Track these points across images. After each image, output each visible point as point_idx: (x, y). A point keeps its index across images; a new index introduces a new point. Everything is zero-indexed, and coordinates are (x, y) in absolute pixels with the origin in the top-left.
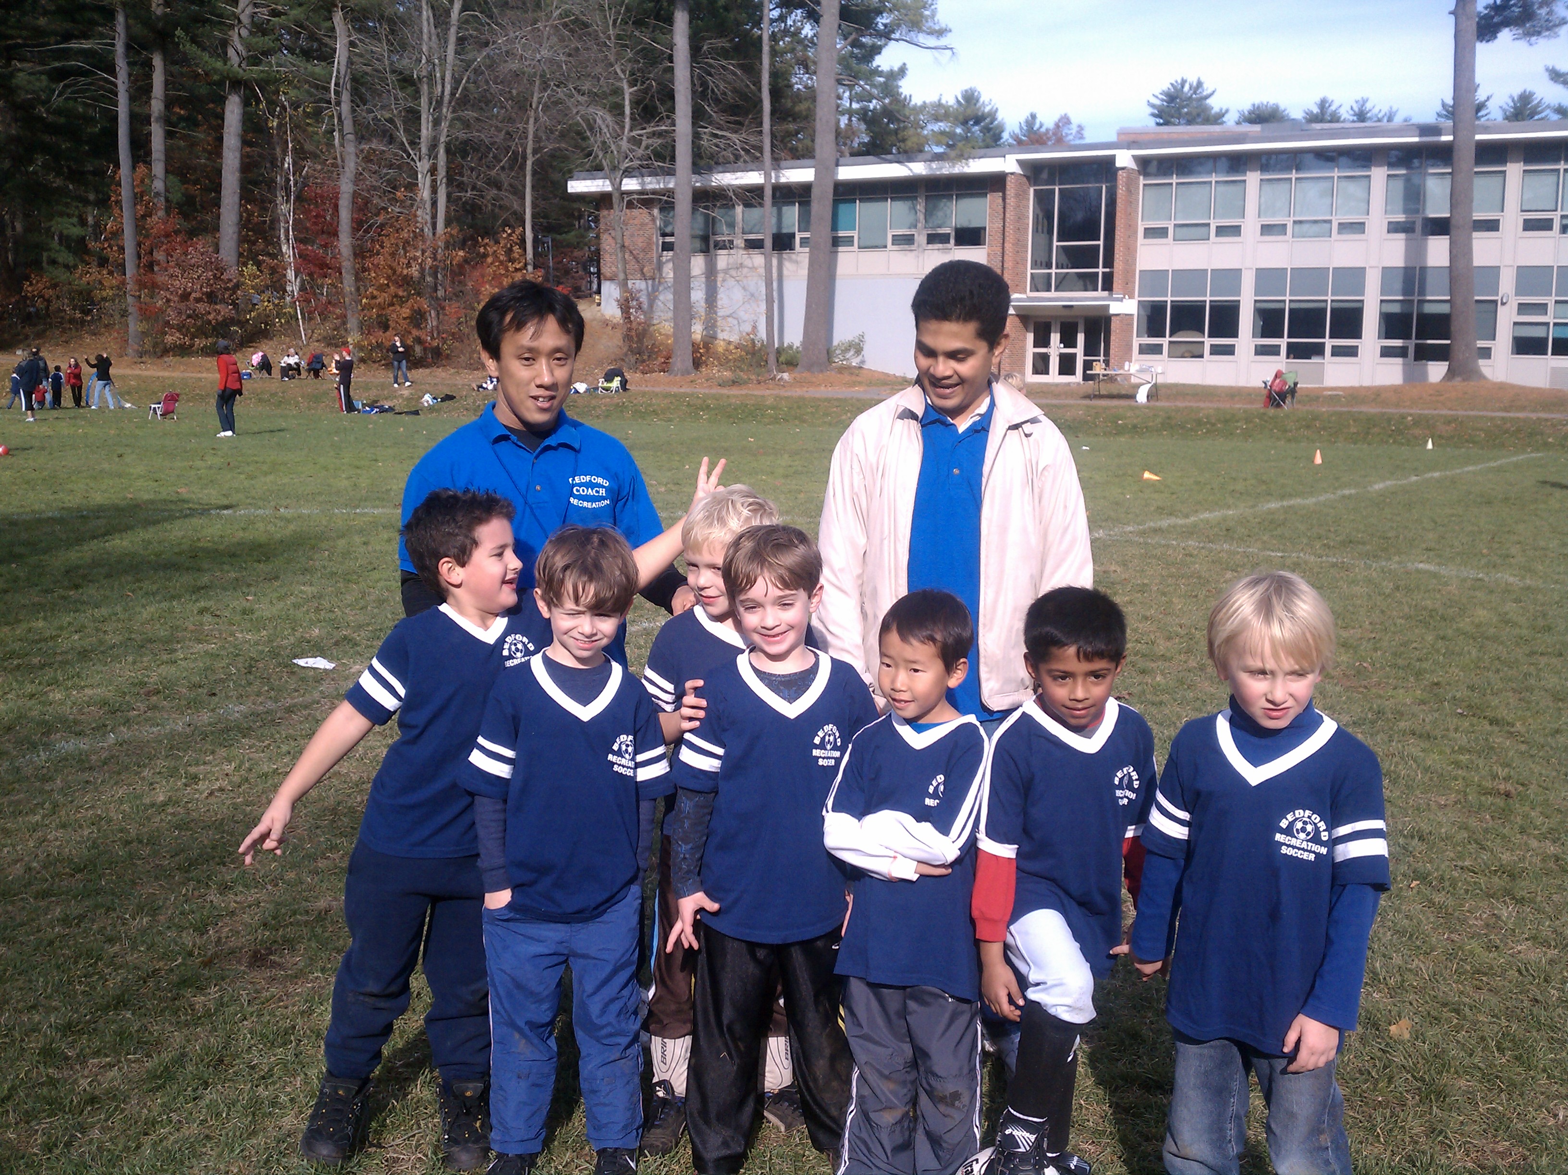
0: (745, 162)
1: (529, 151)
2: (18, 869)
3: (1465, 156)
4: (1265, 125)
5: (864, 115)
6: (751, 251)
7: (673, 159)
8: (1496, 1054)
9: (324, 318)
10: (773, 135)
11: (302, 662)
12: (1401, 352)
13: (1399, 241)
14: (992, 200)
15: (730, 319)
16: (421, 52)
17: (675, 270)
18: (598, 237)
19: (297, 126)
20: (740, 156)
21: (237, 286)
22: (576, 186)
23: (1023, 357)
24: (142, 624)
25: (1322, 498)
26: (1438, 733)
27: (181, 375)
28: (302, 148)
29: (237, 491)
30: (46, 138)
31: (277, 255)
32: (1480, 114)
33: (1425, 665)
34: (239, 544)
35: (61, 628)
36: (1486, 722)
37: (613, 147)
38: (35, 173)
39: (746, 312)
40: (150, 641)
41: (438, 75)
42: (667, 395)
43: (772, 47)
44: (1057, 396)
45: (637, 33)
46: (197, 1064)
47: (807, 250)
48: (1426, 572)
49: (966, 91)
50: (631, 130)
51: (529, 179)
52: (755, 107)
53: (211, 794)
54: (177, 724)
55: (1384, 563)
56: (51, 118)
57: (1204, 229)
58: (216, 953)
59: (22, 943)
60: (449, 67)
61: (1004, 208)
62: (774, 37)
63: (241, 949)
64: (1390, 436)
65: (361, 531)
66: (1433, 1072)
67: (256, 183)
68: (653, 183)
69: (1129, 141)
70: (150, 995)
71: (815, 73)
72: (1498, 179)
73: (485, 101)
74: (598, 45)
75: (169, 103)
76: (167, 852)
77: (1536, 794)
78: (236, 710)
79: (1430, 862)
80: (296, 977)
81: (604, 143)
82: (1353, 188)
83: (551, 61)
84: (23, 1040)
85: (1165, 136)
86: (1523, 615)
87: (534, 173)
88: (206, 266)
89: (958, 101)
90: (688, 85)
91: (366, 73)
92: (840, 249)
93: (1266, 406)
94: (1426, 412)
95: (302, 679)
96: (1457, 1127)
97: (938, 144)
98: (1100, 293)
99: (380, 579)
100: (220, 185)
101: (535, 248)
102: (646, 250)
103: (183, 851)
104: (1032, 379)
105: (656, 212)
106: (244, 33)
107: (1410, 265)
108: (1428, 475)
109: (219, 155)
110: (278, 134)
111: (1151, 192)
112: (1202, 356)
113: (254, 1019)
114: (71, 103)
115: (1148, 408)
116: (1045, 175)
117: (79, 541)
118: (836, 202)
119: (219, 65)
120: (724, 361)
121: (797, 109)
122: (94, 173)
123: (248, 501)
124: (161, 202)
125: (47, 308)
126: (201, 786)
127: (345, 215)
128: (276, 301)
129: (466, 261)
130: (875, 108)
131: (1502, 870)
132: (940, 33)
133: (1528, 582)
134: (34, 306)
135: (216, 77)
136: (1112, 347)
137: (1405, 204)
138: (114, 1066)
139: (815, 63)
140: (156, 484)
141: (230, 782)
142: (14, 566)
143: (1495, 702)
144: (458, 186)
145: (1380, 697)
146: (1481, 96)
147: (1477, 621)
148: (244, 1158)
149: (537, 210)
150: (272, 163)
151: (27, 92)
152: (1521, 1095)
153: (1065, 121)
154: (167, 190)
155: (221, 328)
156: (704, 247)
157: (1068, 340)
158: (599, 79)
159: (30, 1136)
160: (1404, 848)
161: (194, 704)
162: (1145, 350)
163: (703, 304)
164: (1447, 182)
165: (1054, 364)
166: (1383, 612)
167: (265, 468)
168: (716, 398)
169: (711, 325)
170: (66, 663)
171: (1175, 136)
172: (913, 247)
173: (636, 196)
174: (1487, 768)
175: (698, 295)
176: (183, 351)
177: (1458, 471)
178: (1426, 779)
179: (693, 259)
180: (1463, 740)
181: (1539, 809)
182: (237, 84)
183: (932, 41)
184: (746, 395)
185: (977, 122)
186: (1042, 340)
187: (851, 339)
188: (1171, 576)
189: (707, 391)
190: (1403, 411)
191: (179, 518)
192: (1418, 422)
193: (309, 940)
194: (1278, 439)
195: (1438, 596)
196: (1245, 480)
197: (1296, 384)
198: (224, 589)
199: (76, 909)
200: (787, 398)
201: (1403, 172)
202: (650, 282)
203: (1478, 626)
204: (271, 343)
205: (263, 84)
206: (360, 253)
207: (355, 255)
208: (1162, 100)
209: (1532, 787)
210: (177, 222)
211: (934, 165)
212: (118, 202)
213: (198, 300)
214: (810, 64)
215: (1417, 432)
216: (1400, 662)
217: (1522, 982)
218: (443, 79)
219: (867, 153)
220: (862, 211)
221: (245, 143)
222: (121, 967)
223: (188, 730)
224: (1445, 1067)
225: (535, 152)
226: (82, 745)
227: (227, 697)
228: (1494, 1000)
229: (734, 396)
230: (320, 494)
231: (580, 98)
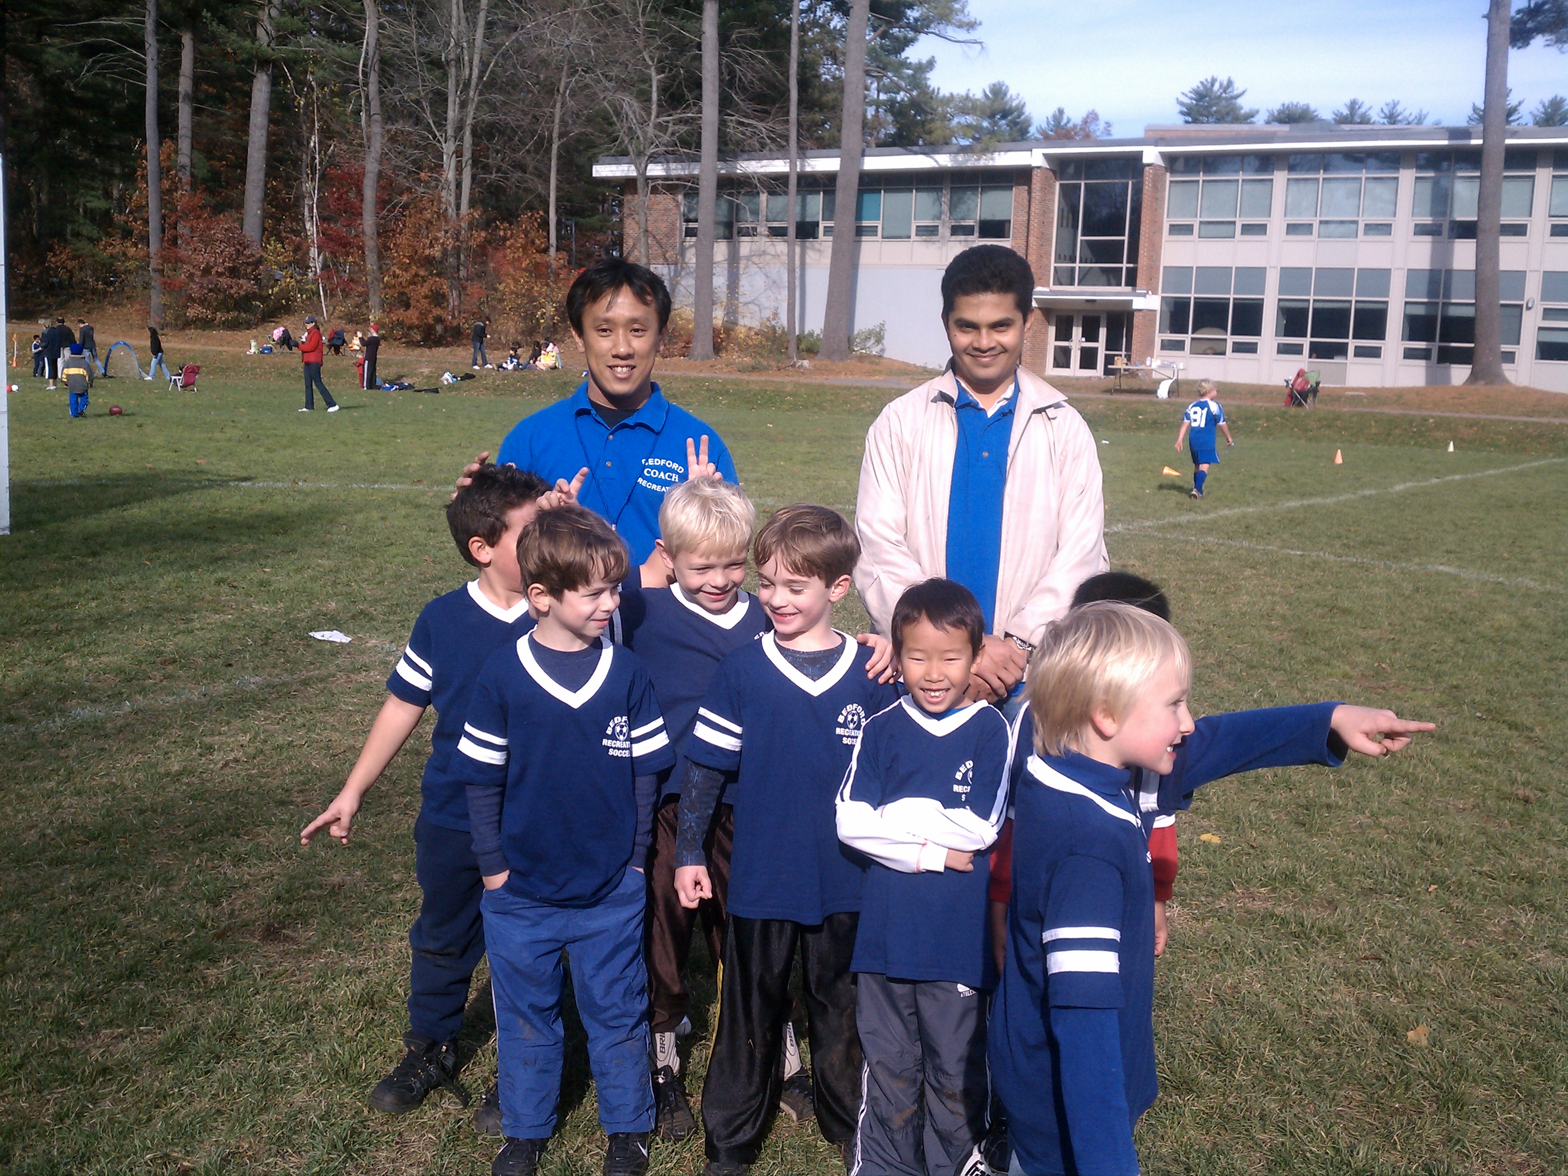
0: (771, 150)
1: (555, 135)
2: (32, 836)
3: (1495, 160)
4: (1294, 125)
5: (892, 107)
6: (774, 239)
7: (699, 146)
8: (1515, 1064)
9: (346, 295)
10: (800, 124)
11: (318, 635)
12: (1425, 355)
13: (1425, 244)
14: (1018, 193)
15: (750, 306)
16: (449, 35)
17: (697, 256)
18: (621, 220)
19: (324, 105)
20: (767, 145)
21: (260, 261)
22: (601, 171)
23: (1045, 349)
24: (159, 593)
25: (1342, 498)
26: (1457, 736)
27: (202, 348)
28: (328, 127)
29: (256, 463)
30: (74, 112)
31: (300, 231)
32: (1511, 119)
33: (1445, 668)
34: (257, 516)
35: (78, 595)
36: (1505, 727)
37: (639, 133)
38: (62, 146)
39: (768, 298)
40: (167, 610)
41: (466, 58)
42: (685, 380)
43: (800, 37)
44: (1078, 389)
45: (666, 21)
46: (209, 1037)
47: (831, 238)
48: (1447, 574)
49: (994, 85)
50: (657, 117)
51: (554, 163)
52: (782, 95)
53: (226, 765)
54: (193, 694)
55: (1404, 565)
56: (79, 94)
57: (1231, 227)
58: (229, 925)
59: (36, 911)
60: (477, 51)
61: (1030, 201)
62: (802, 28)
63: (254, 921)
64: (1412, 437)
65: (379, 507)
66: (1450, 1079)
67: (281, 161)
68: (677, 169)
69: (1156, 138)
70: (164, 966)
71: (843, 63)
72: (1527, 185)
73: (513, 85)
74: (627, 31)
75: (197, 80)
76: (182, 822)
77: (1556, 801)
78: (253, 681)
79: (1449, 867)
80: (309, 952)
81: (630, 128)
82: (1381, 191)
83: (580, 47)
84: (35, 1009)
85: (1193, 134)
86: (1543, 620)
87: (559, 157)
88: (229, 242)
89: (986, 95)
90: (716, 72)
91: (394, 55)
92: (864, 238)
93: (1287, 404)
94: (1448, 414)
95: (319, 653)
96: (1475, 1136)
97: (965, 136)
98: (1123, 288)
99: (398, 555)
100: (245, 160)
101: (558, 231)
102: (669, 235)
103: (197, 821)
104: (1051, 371)
105: (680, 198)
106: (274, 13)
107: (1437, 267)
108: (1450, 478)
109: (246, 132)
110: (305, 114)
111: (1178, 188)
112: (1224, 353)
113: (267, 993)
114: (100, 79)
115: (1168, 403)
116: (1071, 170)
117: (98, 509)
118: (861, 192)
119: (247, 43)
120: (744, 347)
121: (824, 99)
122: (120, 148)
123: (267, 474)
124: (186, 177)
125: (71, 278)
126: (216, 756)
127: (369, 194)
128: (299, 278)
129: (488, 241)
130: (903, 100)
131: (1522, 877)
132: (971, 26)
133: (1548, 586)
134: (56, 277)
135: (245, 56)
136: (1134, 342)
137: (1432, 208)
138: (126, 1037)
139: (844, 54)
140: (175, 455)
141: (245, 753)
142: (32, 532)
143: (1514, 706)
144: (483, 168)
145: (1399, 698)
146: (1512, 100)
147: (1497, 624)
148: (255, 1134)
149: (561, 193)
150: (298, 142)
151: (57, 68)
152: (1540, 1105)
153: (1092, 117)
154: (192, 166)
155: (243, 303)
156: (727, 233)
157: (1090, 334)
158: (627, 66)
159: (42, 1106)
160: (1422, 852)
161: (211, 674)
162: (1167, 346)
163: (724, 289)
164: (1476, 184)
165: (1075, 357)
166: (1402, 613)
167: (284, 441)
168: (735, 383)
169: (732, 311)
170: (82, 630)
171: (1203, 134)
172: (934, 238)
173: (660, 182)
174: (1506, 773)
175: (720, 281)
176: (206, 324)
177: (1479, 475)
178: (1445, 782)
179: (716, 245)
180: (1481, 743)
181: (1558, 816)
182: (264, 63)
183: (961, 35)
184: (766, 382)
185: (1004, 117)
186: (1064, 334)
187: (871, 327)
188: (1191, 572)
189: (726, 376)
190: (1425, 413)
191: (197, 488)
192: (1441, 424)
193: (323, 915)
194: (1299, 438)
195: (1457, 598)
196: (1266, 478)
197: (1318, 384)
198: (243, 561)
199: (89, 877)
200: (807, 385)
201: (1431, 174)
202: (672, 267)
203: (1497, 630)
204: (292, 318)
205: (291, 63)
206: (384, 232)
207: (379, 234)
208: (1191, 99)
209: (1551, 793)
210: (201, 198)
211: (960, 158)
212: (144, 177)
213: (220, 274)
214: (838, 54)
215: (1439, 434)
216: (1419, 663)
217: (1540, 991)
218: (471, 63)
219: (893, 144)
220: (887, 201)
221: (272, 121)
222: (134, 937)
223: (203, 700)
224: (1463, 1075)
225: (561, 136)
226: (97, 712)
227: (244, 668)
228: (1512, 1008)
229: (754, 382)
230: (339, 468)
231: (607, 84)
